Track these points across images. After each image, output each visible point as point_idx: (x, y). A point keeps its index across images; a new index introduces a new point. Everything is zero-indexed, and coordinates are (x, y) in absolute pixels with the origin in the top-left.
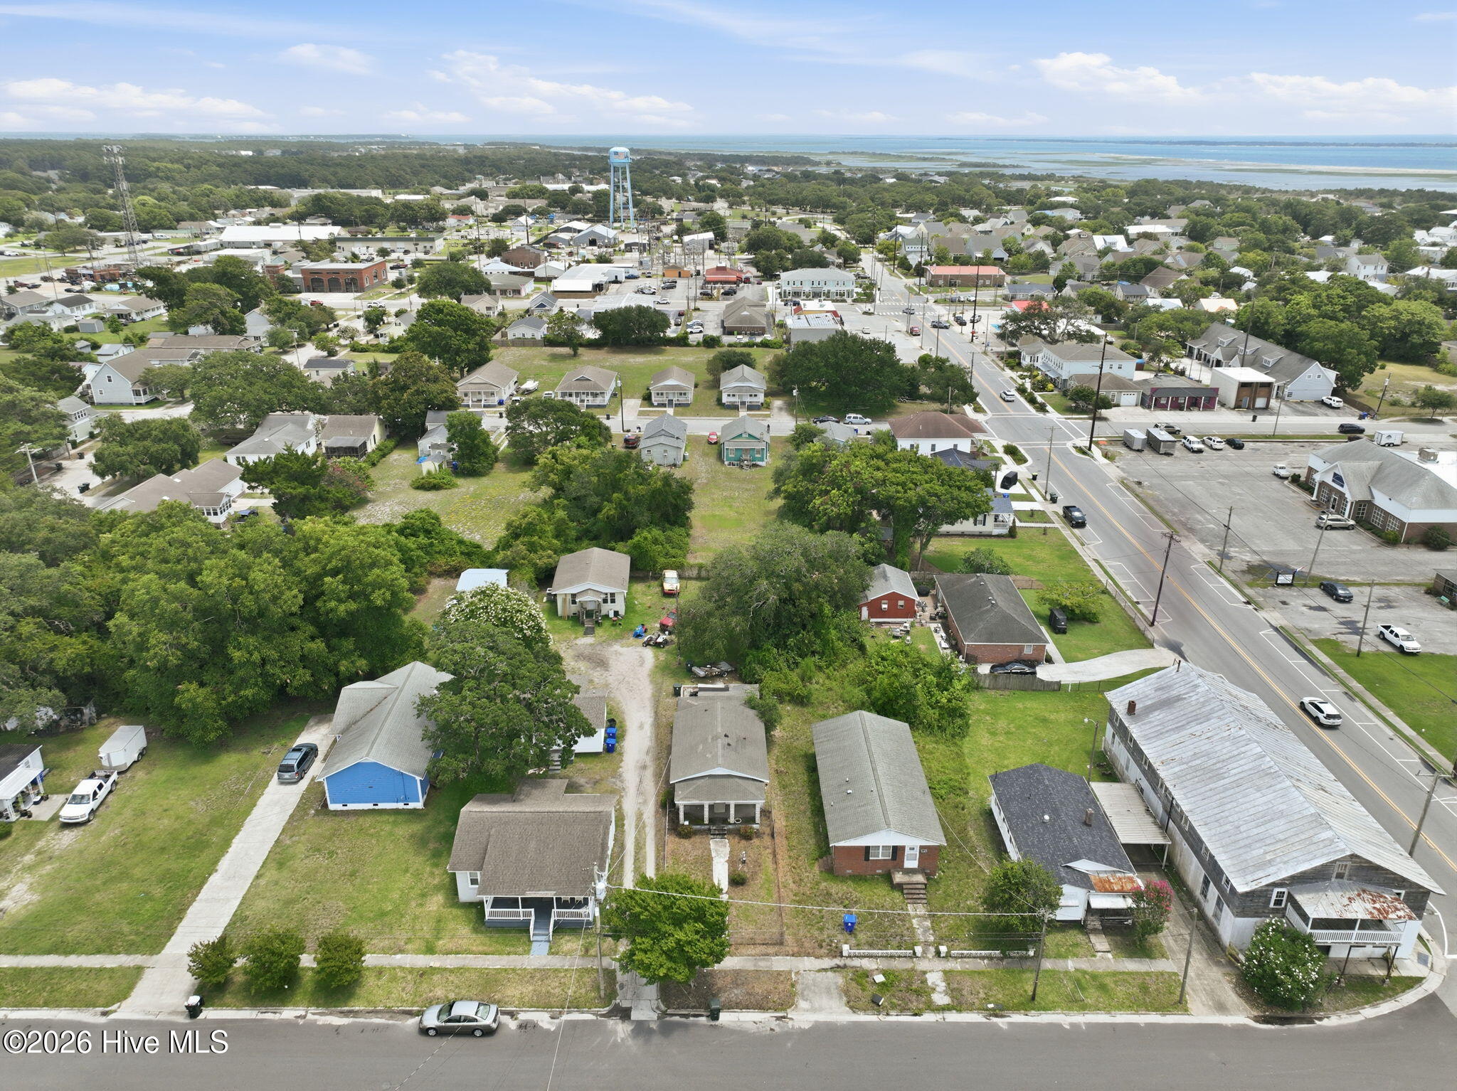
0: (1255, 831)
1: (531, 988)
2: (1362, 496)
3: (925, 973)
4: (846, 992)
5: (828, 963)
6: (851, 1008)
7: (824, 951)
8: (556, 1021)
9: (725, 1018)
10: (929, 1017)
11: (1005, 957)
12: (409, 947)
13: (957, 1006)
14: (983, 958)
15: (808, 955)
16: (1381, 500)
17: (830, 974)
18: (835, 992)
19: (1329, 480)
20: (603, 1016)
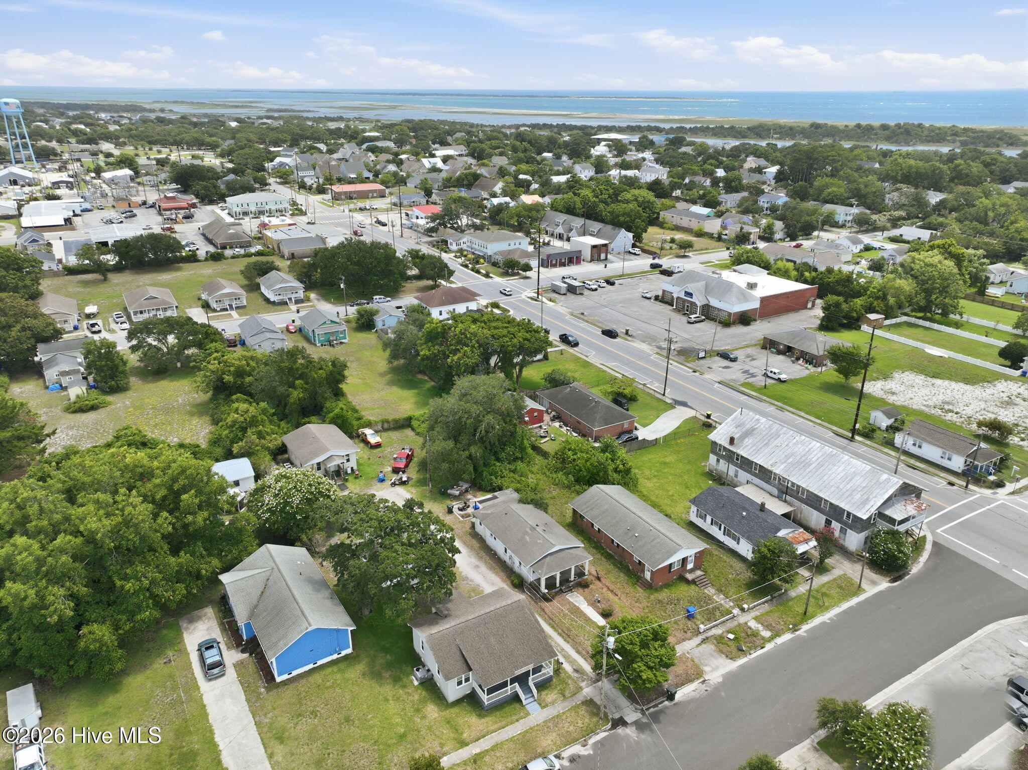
0: (848, 486)
1: (554, 734)
2: (704, 302)
3: (746, 623)
4: (721, 651)
5: (698, 640)
6: (731, 659)
7: (689, 634)
8: (588, 747)
9: (678, 696)
10: (769, 646)
11: (773, 598)
12: (445, 749)
13: (777, 634)
14: (763, 603)
15: (684, 640)
16: (714, 302)
17: (704, 646)
18: (714, 654)
19: (682, 295)
20: (610, 730)
